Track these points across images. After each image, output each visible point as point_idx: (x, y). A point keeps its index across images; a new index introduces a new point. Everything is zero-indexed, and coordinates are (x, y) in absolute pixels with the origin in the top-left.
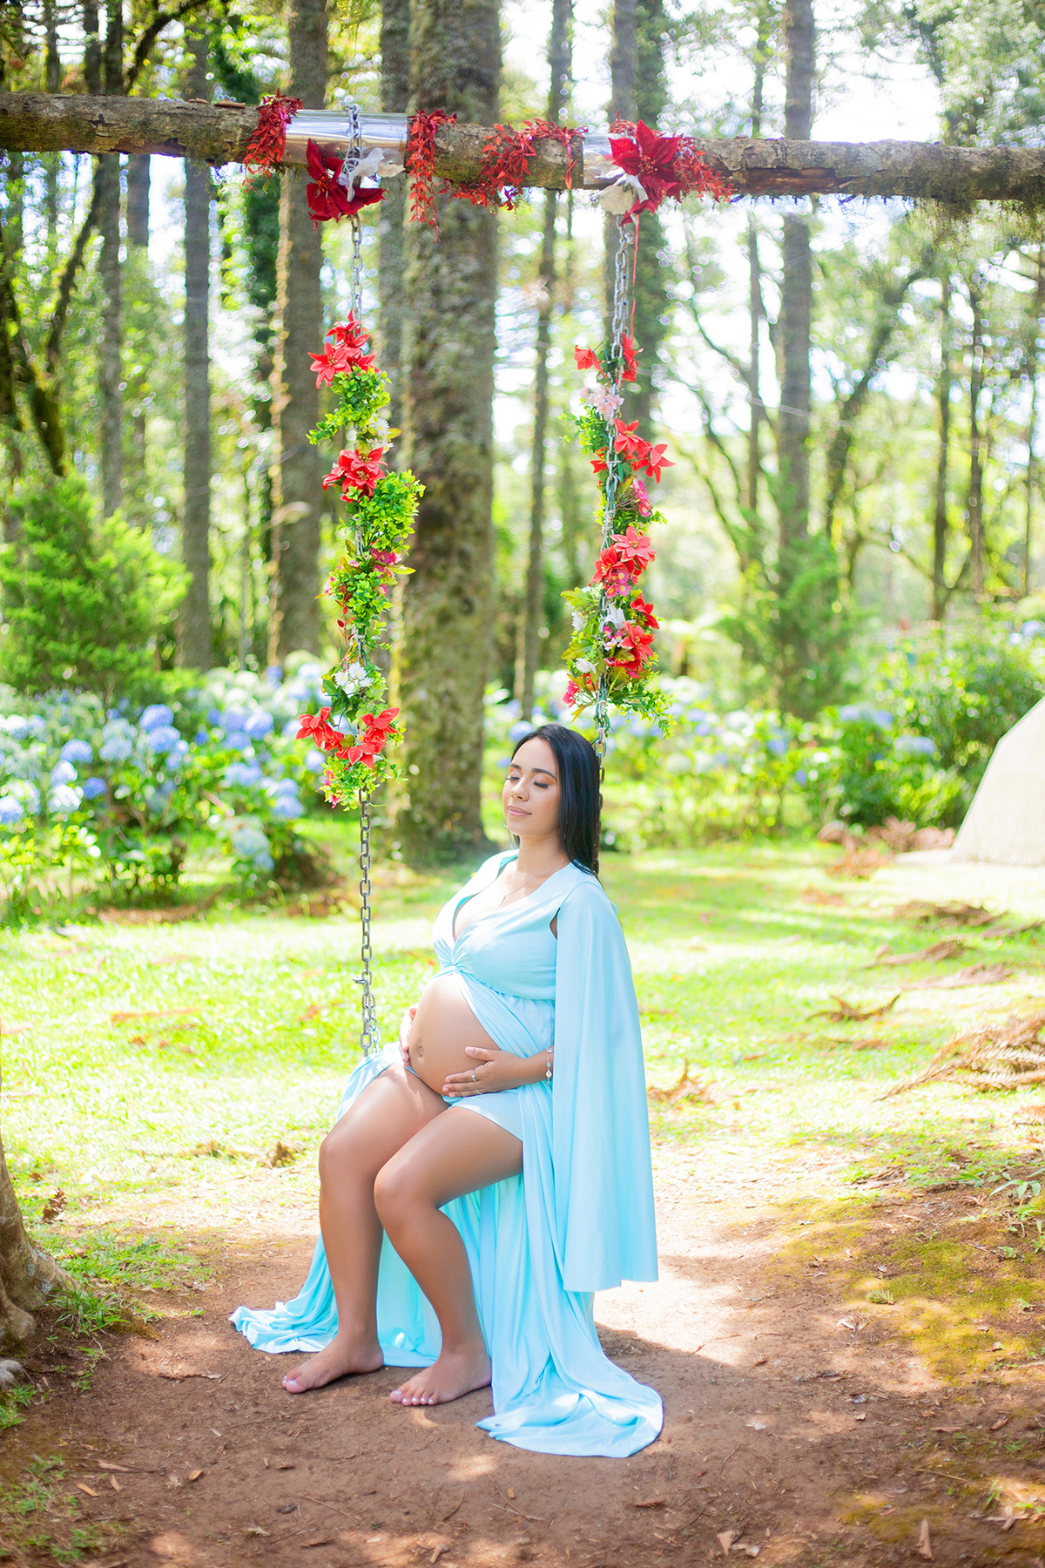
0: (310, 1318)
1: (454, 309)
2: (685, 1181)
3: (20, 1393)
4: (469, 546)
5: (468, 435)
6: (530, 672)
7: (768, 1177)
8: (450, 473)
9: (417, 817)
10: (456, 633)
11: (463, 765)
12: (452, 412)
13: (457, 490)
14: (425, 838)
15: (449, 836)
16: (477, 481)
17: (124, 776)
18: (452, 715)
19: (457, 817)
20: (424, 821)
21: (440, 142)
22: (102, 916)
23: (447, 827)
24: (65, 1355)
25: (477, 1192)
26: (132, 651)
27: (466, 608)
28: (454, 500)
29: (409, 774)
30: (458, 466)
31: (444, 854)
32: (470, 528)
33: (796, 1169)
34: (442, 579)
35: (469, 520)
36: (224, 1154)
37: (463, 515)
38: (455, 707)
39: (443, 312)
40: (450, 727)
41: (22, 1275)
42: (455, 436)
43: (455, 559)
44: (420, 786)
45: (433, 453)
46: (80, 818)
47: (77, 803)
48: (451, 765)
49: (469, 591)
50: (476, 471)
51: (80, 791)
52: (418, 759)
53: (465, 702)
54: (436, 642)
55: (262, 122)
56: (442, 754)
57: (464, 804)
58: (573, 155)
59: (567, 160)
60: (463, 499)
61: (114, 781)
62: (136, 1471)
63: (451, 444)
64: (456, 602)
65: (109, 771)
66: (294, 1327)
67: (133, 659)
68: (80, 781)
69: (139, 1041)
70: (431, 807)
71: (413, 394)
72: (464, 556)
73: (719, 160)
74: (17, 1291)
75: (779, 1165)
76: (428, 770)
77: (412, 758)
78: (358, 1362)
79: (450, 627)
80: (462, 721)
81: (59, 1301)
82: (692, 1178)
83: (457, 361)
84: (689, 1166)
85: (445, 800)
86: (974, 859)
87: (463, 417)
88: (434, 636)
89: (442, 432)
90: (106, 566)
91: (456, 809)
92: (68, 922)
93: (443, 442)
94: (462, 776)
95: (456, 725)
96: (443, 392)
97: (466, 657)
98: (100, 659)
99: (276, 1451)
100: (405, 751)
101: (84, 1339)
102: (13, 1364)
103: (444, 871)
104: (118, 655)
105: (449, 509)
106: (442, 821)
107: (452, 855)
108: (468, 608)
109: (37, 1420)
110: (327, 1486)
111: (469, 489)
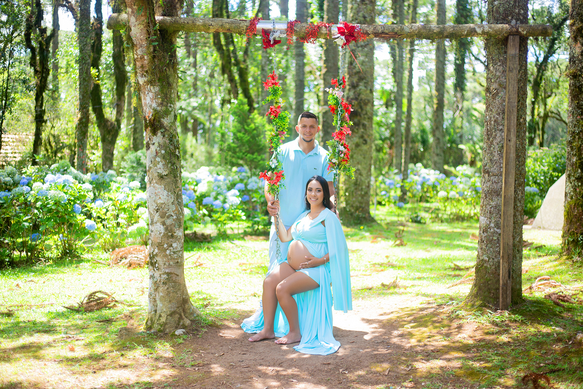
0: (260, 325)
1: (362, 46)
3: (185, 337)
4: (366, 122)
5: (365, 87)
8: (360, 99)
9: (348, 210)
10: (362, 151)
11: (363, 193)
12: (361, 79)
13: (362, 104)
14: (350, 216)
15: (358, 215)
16: (369, 101)
17: (255, 195)
18: (359, 176)
19: (361, 209)
20: (350, 211)
21: (295, 28)
22: (245, 238)
23: (357, 213)
24: (197, 330)
26: (259, 155)
27: (364, 142)
28: (361, 108)
29: (345, 195)
30: (363, 97)
31: (356, 222)
32: (366, 116)
34: (357, 133)
35: (366, 114)
36: (257, 296)
37: (364, 112)
38: (360, 174)
39: (358, 47)
40: (359, 181)
41: (188, 311)
42: (362, 87)
43: (361, 126)
44: (349, 199)
45: (354, 93)
46: (239, 207)
47: (239, 202)
48: (359, 193)
49: (366, 137)
50: (368, 98)
51: (240, 199)
52: (348, 190)
53: (364, 172)
54: (355, 153)
55: (251, 25)
56: (356, 189)
57: (363, 205)
58: (329, 31)
59: (328, 32)
60: (364, 107)
61: (252, 196)
62: (209, 353)
63: (360, 89)
64: (361, 140)
65: (250, 193)
66: (256, 328)
67: (259, 158)
68: (240, 196)
69: (245, 270)
70: (352, 206)
71: (349, 73)
72: (364, 126)
73: (367, 31)
74: (187, 315)
76: (351, 193)
77: (346, 190)
78: (268, 336)
79: (359, 148)
80: (363, 179)
81: (197, 318)
83: (363, 63)
85: (357, 204)
86: (540, 228)
87: (364, 81)
88: (354, 151)
89: (358, 85)
90: (251, 128)
91: (360, 207)
92: (235, 239)
93: (358, 89)
94: (362, 196)
95: (361, 180)
96: (359, 72)
97: (364, 158)
98: (249, 157)
99: (243, 351)
100: (344, 188)
101: (203, 327)
102: (184, 330)
103: (356, 227)
104: (254, 156)
105: (360, 110)
106: (356, 211)
107: (359, 222)
108: (365, 142)
109: (187, 342)
110: (253, 358)
111: (366, 104)
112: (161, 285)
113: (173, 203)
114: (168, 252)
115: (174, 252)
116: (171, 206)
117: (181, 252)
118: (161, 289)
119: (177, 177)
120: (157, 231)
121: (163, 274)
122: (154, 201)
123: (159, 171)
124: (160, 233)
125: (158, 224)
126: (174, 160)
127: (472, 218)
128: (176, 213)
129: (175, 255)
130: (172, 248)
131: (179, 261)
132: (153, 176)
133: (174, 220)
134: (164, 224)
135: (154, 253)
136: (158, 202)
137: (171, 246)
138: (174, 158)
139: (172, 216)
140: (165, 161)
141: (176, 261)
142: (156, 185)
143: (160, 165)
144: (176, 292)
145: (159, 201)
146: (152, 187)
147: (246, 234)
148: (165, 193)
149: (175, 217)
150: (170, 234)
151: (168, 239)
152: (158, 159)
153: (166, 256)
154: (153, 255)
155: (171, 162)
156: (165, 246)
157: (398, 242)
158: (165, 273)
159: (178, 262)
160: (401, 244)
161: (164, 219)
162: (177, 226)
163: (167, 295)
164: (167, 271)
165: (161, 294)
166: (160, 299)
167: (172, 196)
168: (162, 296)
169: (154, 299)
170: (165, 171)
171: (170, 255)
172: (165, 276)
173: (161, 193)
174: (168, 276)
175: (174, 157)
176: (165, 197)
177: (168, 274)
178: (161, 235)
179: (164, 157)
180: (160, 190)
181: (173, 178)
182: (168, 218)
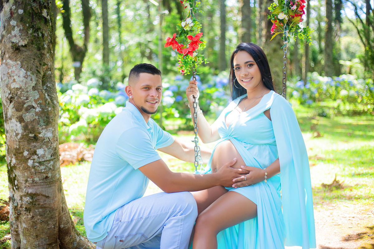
2: (329, 216)
6: (306, 72)
7: (358, 216)
25: (238, 225)
33: (368, 213)
46: (173, 106)
47: (173, 102)
51: (174, 99)
75: (363, 212)
82: (331, 216)
84: (331, 211)
112: (23, 212)
113: (34, 88)
114: (30, 163)
115: (40, 163)
116: (32, 92)
117: (52, 163)
118: (23, 217)
119: (44, 49)
120: (12, 131)
121: (25, 196)
122: (7, 86)
123: (14, 40)
124: (17, 135)
125: (14, 120)
126: (39, 24)
127: (366, 112)
128: (40, 104)
129: (42, 167)
130: (36, 157)
131: (50, 175)
132: (5, 48)
133: (37, 114)
134: (21, 120)
135: (12, 164)
136: (12, 87)
137: (35, 153)
138: (38, 22)
139: (33, 107)
140: (24, 25)
141: (45, 175)
142: (9, 61)
143: (16, 31)
144: (47, 223)
145: (14, 86)
146: (4, 65)
147: (180, 129)
148: (23, 72)
149: (38, 109)
150: (31, 135)
151: (29, 144)
152: (13, 23)
153: (27, 168)
154: (11, 168)
155: (33, 27)
156: (26, 153)
157: (316, 134)
158: (27, 194)
159: (47, 177)
160: (319, 136)
161: (21, 113)
162: (42, 123)
163: (32, 226)
164: (30, 191)
165: (24, 225)
166: (23, 232)
167: (34, 77)
168: (25, 228)
169: (17, 232)
170: (23, 40)
171: (34, 167)
172: (27, 199)
173: (16, 72)
174: (32, 198)
175: (39, 19)
176: (22, 78)
177: (32, 196)
178: (19, 137)
179: (21, 19)
180: (14, 69)
181: (35, 51)
182: (28, 109)
